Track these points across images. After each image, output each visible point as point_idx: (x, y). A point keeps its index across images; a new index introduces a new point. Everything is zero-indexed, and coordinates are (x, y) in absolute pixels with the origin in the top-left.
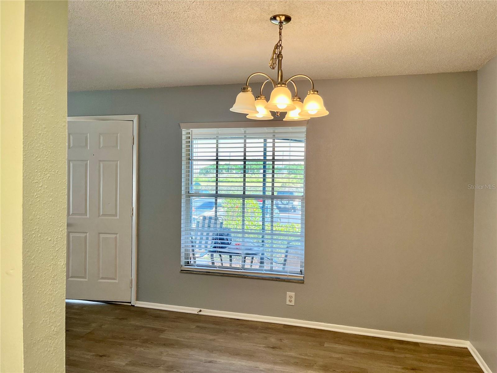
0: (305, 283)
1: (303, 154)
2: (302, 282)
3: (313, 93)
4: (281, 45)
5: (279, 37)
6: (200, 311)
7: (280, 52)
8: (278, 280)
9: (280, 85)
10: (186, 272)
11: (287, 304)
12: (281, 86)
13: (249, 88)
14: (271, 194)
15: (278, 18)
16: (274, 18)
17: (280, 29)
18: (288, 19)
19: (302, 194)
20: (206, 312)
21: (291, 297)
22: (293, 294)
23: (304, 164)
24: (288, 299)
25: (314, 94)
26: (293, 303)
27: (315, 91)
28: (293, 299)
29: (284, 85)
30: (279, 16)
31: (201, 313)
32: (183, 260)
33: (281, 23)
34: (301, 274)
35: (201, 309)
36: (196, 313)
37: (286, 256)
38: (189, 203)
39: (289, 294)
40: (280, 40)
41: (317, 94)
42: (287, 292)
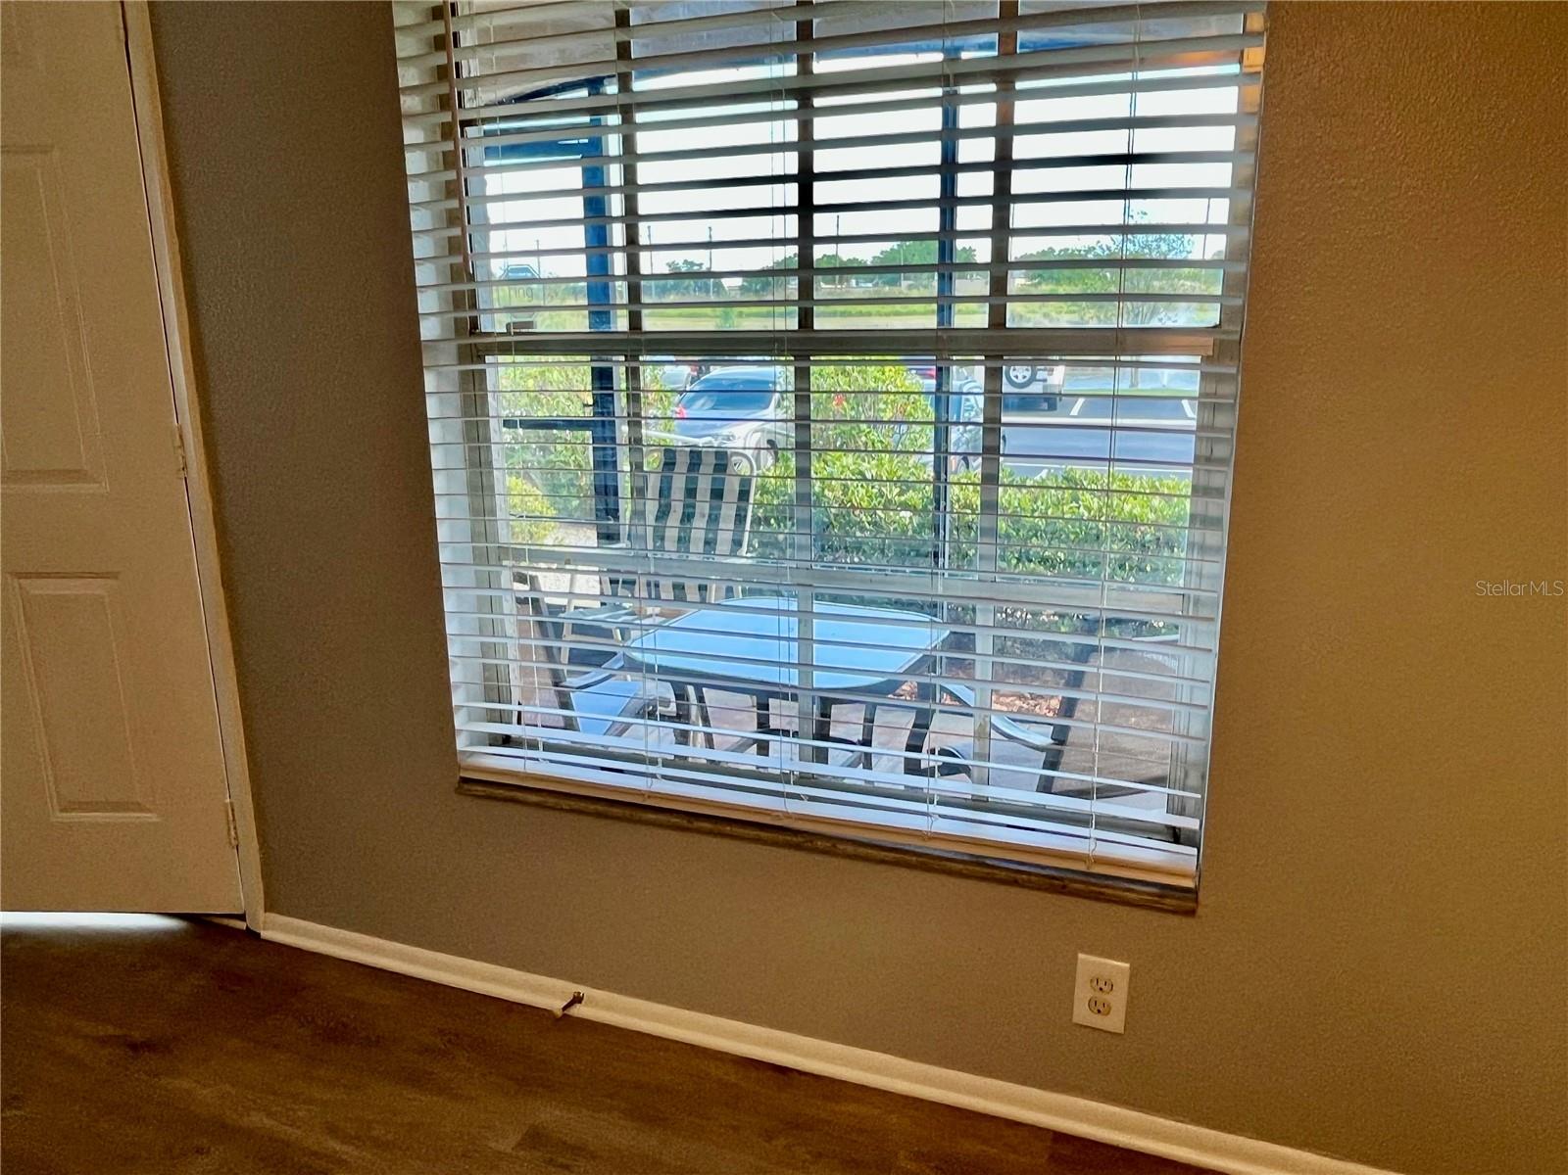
0: (1200, 911)
6: (577, 999)
10: (490, 790)
11: (1076, 1019)
19: (1211, 316)
20: (605, 1007)
21: (1103, 984)
22: (1118, 967)
24: (1083, 994)
26: (1114, 1022)
28: (1118, 1000)
31: (578, 1011)
32: (467, 726)
35: (582, 989)
36: (556, 1005)
38: (473, 392)
39: (1090, 964)
42: (1082, 957)
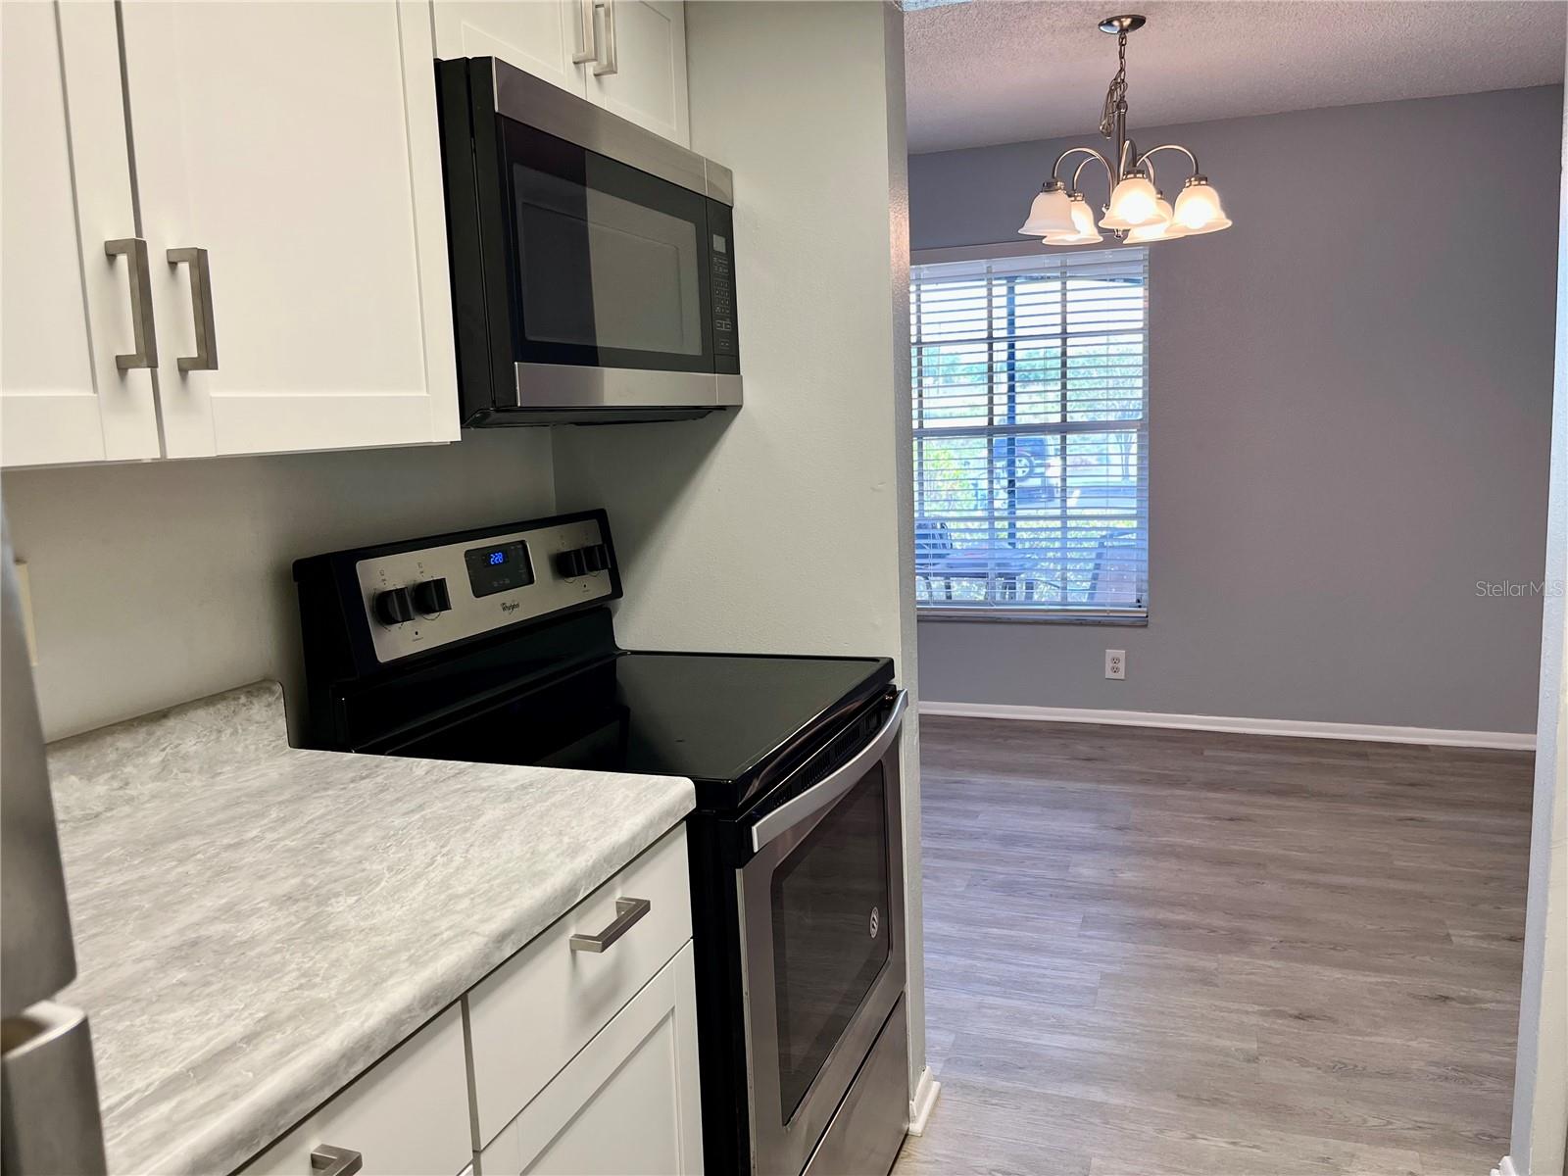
0: (1150, 625)
1: (1140, 315)
2: (1143, 623)
3: (1197, 183)
4: (1123, 81)
5: (1119, 62)
7: (1123, 97)
8: (1081, 622)
9: (1132, 176)
11: (1107, 677)
12: (1135, 177)
13: (1059, 183)
14: (1059, 421)
15: (1116, 23)
16: (1109, 23)
17: (1122, 45)
18: (1138, 22)
19: (1140, 415)
21: (1115, 660)
22: (1121, 653)
23: (1144, 340)
24: (1109, 665)
25: (1199, 184)
26: (1121, 675)
27: (1201, 179)
28: (1122, 666)
29: (1141, 175)
30: (1118, 19)
33: (1123, 31)
34: (1140, 607)
37: (1097, 567)
39: (1110, 653)
40: (1122, 70)
41: (1207, 185)
42: (1108, 651)
